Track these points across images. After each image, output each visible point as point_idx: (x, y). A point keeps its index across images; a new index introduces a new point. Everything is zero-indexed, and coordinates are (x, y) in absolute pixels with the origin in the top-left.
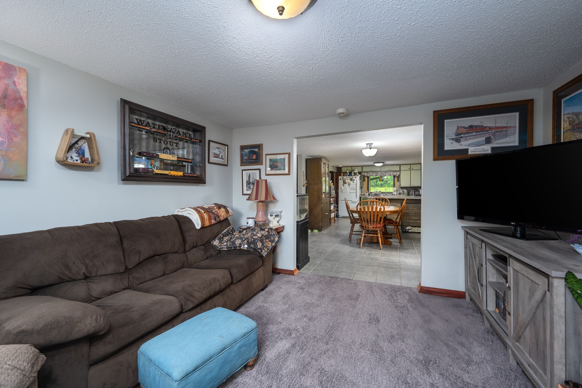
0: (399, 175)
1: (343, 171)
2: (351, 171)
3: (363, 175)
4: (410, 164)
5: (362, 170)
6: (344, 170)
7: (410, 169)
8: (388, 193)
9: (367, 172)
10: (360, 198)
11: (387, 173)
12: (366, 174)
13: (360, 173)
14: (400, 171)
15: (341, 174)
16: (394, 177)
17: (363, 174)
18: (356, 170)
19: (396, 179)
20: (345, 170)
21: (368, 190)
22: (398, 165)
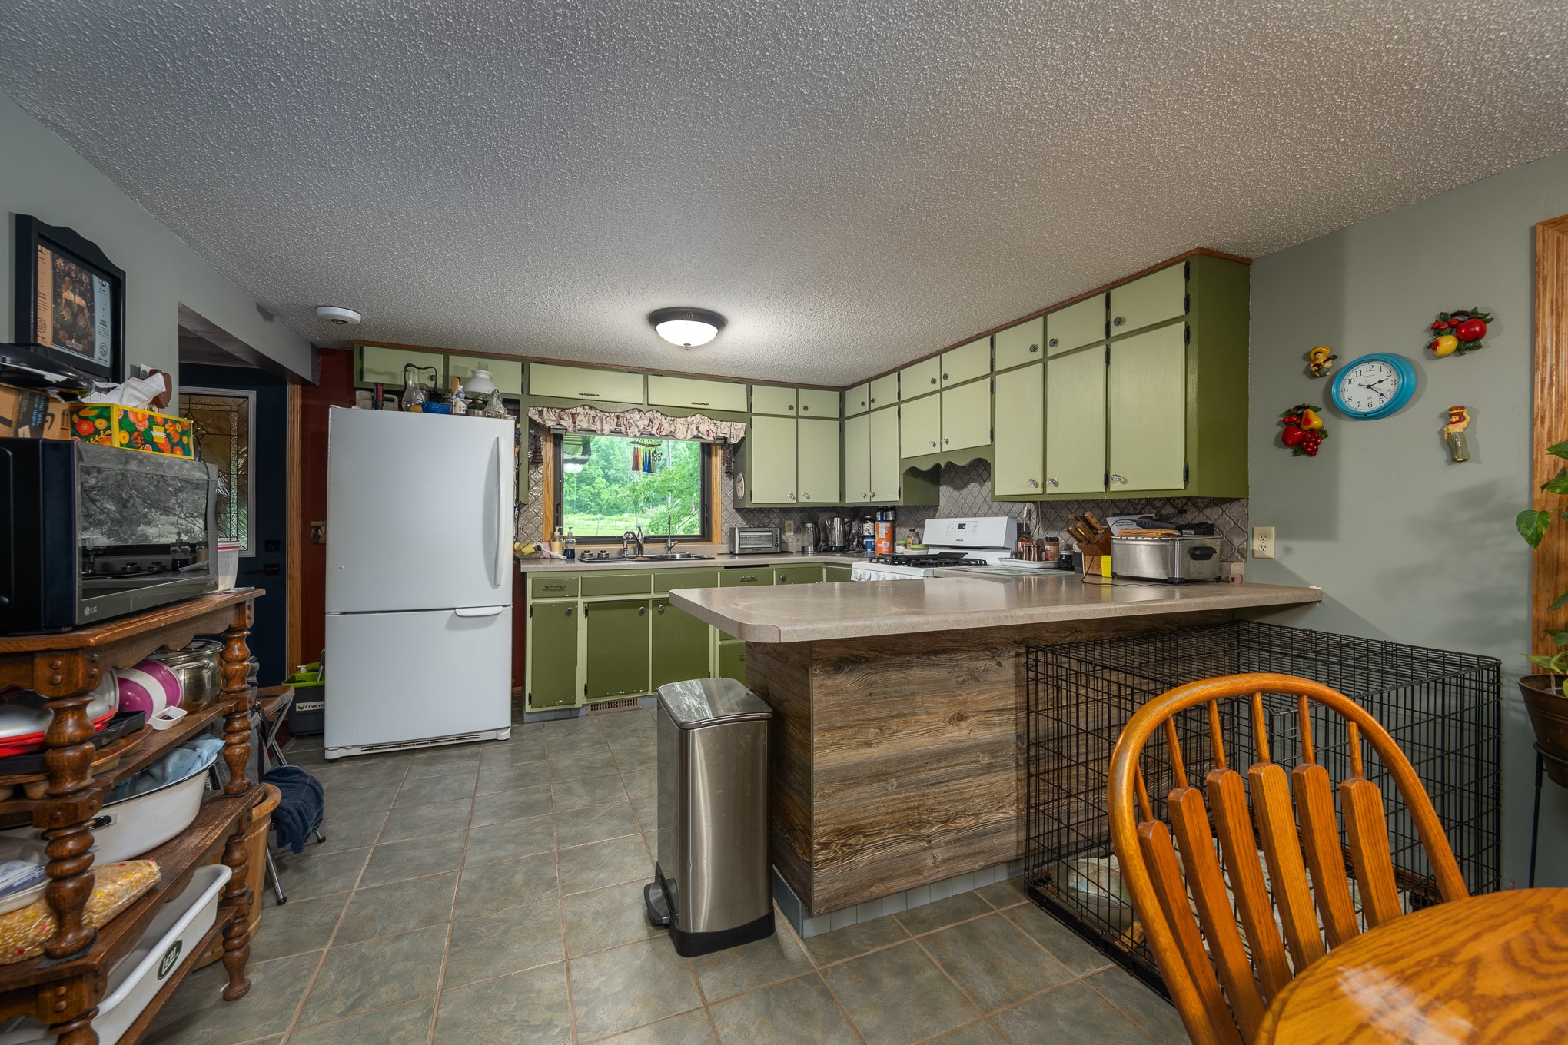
0: (743, 439)
1: (369, 378)
2: (440, 382)
3: (532, 421)
4: (797, 386)
5: (525, 386)
6: (378, 365)
7: (793, 413)
8: (681, 541)
9: (563, 405)
10: (519, 579)
11: (682, 420)
12: (550, 419)
13: (512, 405)
14: (746, 417)
15: (355, 395)
16: (707, 449)
17: (533, 413)
18: (483, 375)
19: (717, 462)
20: (391, 374)
21: (558, 521)
22: (737, 381)
